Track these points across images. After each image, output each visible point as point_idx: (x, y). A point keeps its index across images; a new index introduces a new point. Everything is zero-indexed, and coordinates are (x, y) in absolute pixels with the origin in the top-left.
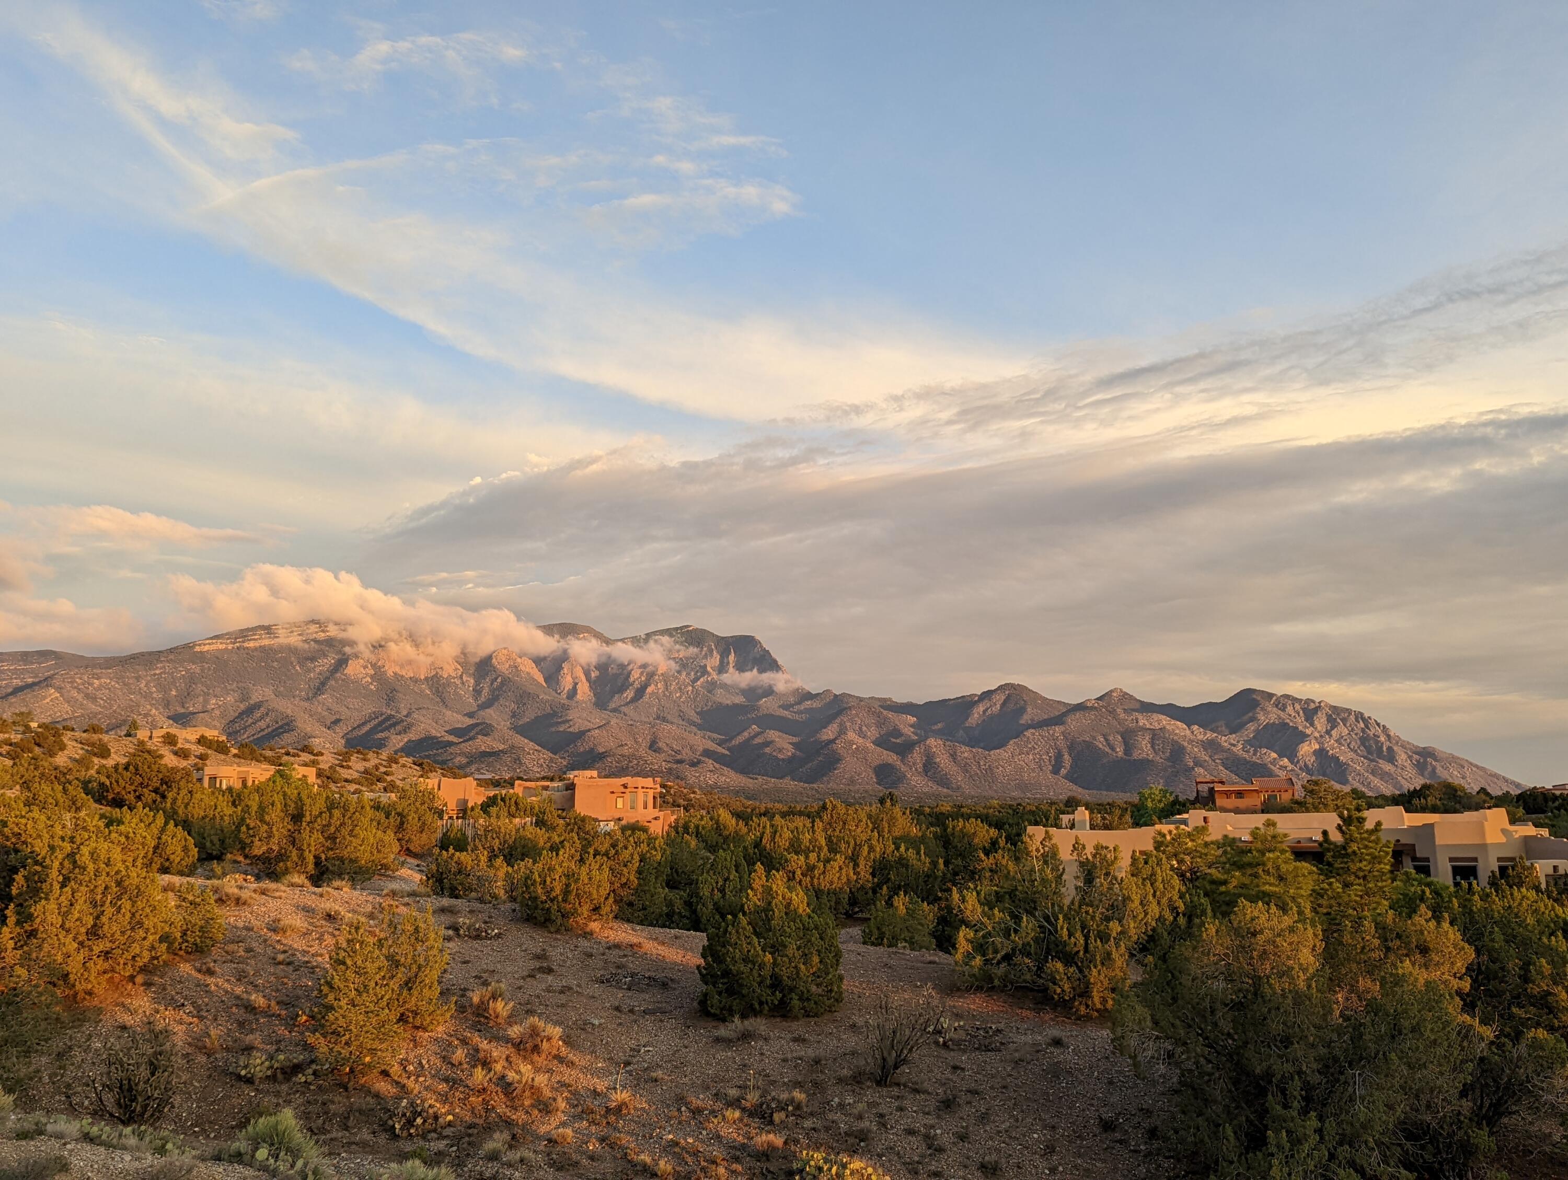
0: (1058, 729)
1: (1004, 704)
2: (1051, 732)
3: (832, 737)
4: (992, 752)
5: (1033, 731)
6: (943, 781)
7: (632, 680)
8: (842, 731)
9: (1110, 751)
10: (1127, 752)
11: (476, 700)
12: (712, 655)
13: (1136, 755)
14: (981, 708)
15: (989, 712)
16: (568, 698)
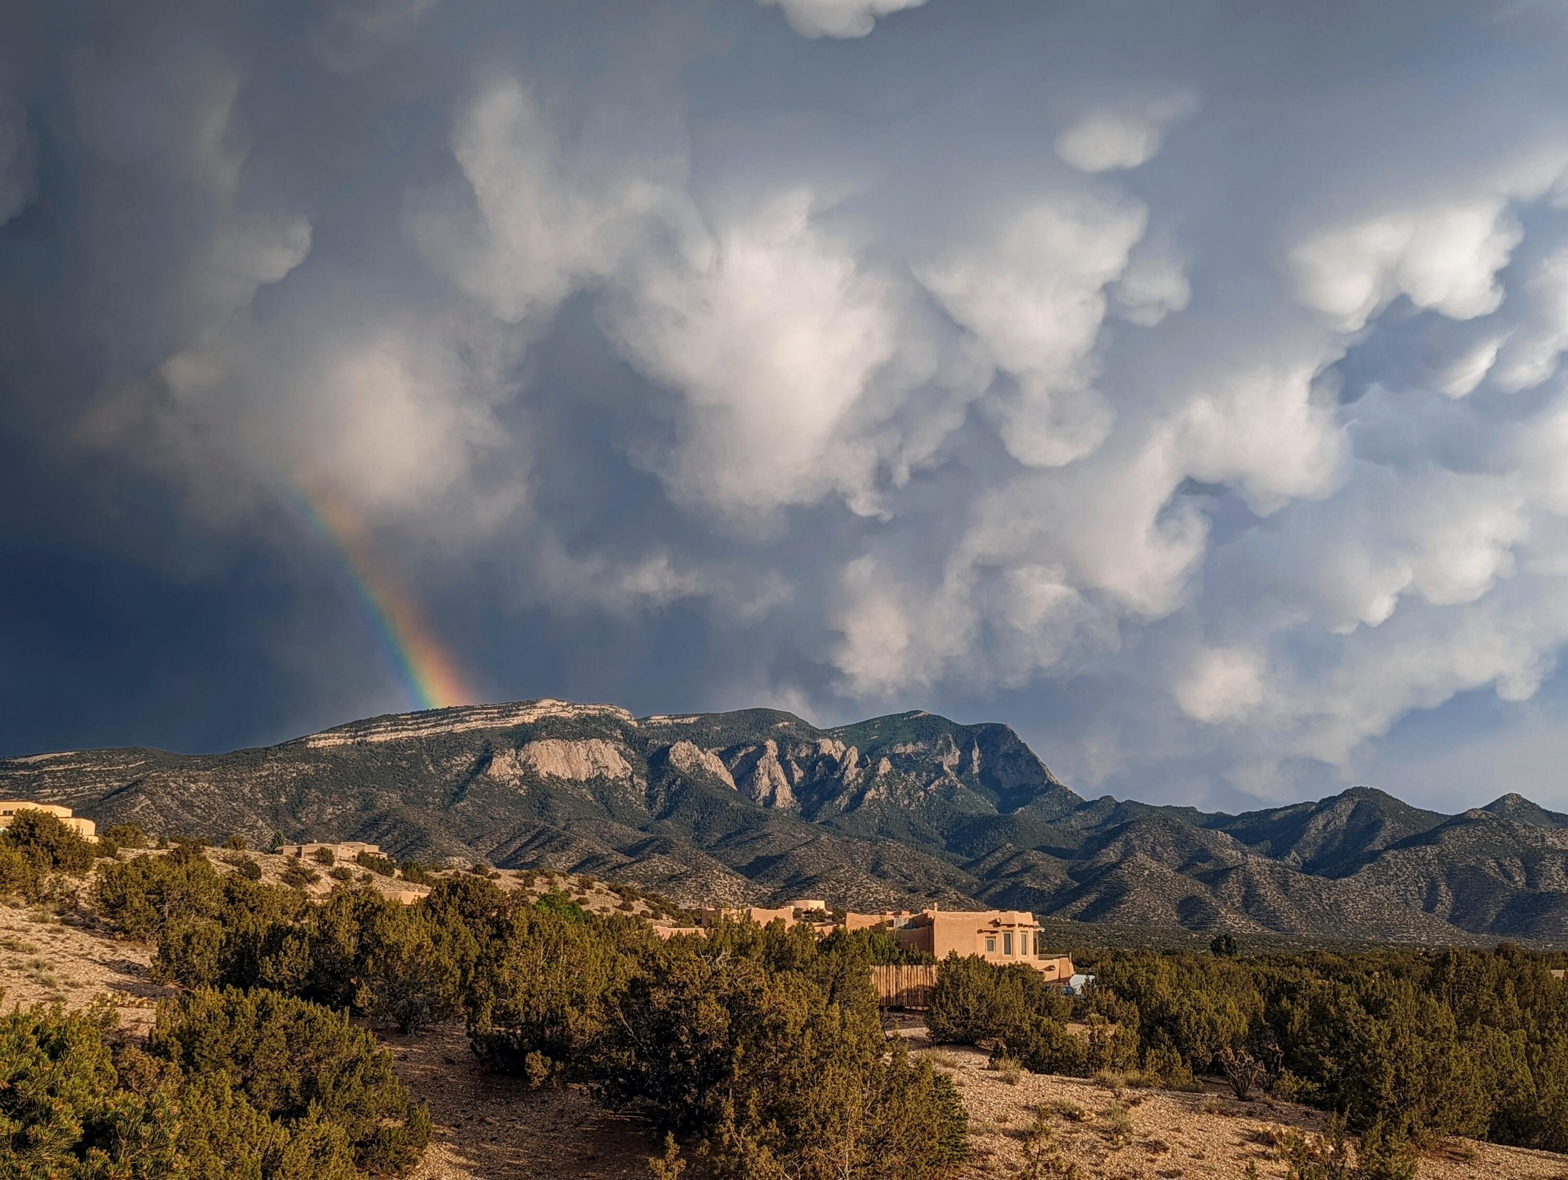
0: (1430, 851)
1: (1351, 817)
2: (1421, 854)
3: (1114, 860)
4: (1339, 881)
5: (1396, 852)
6: (1270, 919)
7: (845, 782)
8: (1128, 852)
9: (1506, 881)
10: (1531, 882)
11: (650, 807)
12: (949, 751)
13: (1543, 886)
14: (1320, 821)
15: (1332, 826)
16: (765, 806)
